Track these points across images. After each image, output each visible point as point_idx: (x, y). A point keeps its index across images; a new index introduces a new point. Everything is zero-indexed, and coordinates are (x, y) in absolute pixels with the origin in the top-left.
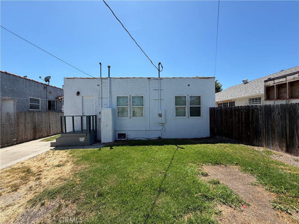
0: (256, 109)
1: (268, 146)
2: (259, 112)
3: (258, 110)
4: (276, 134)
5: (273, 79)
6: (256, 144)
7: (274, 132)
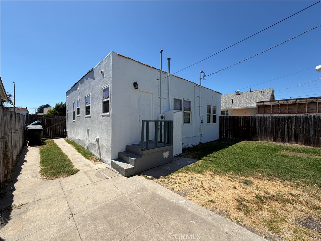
0: (254, 118)
1: (262, 139)
2: (256, 120)
3: (256, 119)
4: (268, 132)
5: (263, 102)
6: (253, 139)
7: (266, 132)
